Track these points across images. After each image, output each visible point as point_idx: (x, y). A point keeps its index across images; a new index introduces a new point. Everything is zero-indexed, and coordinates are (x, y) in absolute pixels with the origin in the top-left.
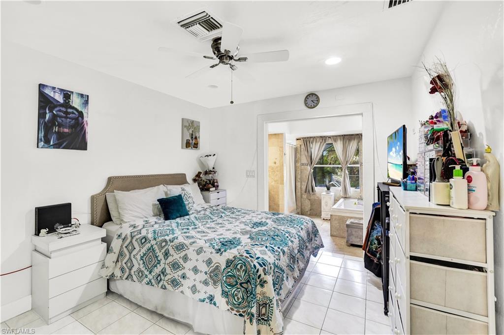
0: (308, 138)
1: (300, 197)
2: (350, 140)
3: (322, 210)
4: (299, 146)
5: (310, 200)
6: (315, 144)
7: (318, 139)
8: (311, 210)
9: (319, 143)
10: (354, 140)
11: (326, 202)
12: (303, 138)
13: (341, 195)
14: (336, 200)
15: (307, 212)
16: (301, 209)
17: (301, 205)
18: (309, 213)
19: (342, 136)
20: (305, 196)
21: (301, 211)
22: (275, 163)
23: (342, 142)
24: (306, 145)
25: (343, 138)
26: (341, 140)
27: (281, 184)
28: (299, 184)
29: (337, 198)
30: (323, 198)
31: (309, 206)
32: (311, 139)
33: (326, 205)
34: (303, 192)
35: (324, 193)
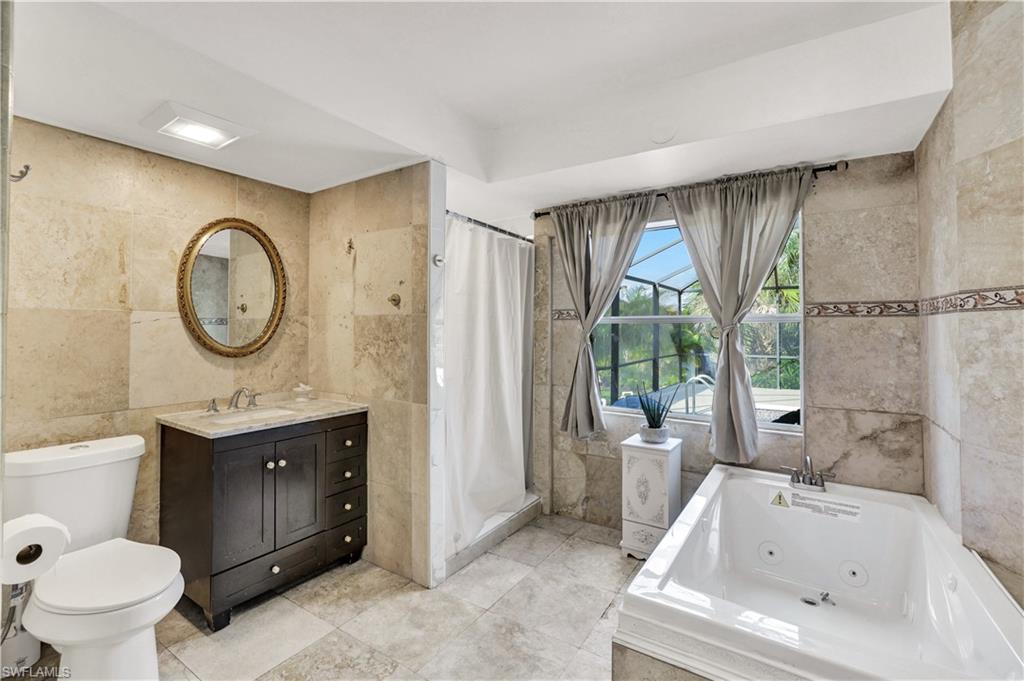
0: (575, 205)
1: (548, 446)
2: (753, 199)
3: (625, 515)
4: (545, 241)
5: (583, 457)
6: (604, 229)
7: (614, 207)
8: (587, 499)
9: (619, 226)
10: (776, 193)
11: (643, 482)
12: (556, 208)
13: (713, 450)
14: (692, 470)
15: (574, 505)
16: (552, 492)
17: (553, 478)
18: (579, 511)
19: (718, 181)
20: (565, 442)
21: (552, 501)
22: (396, 301)
23: (716, 212)
24: (567, 232)
25: (724, 192)
26: (713, 200)
27: (417, 402)
28: (543, 394)
29: (692, 462)
30: (631, 460)
31: (583, 485)
32: (589, 209)
33: (644, 497)
34: (558, 424)
35: (635, 440)
